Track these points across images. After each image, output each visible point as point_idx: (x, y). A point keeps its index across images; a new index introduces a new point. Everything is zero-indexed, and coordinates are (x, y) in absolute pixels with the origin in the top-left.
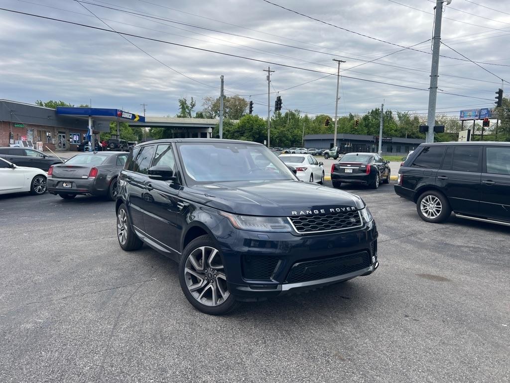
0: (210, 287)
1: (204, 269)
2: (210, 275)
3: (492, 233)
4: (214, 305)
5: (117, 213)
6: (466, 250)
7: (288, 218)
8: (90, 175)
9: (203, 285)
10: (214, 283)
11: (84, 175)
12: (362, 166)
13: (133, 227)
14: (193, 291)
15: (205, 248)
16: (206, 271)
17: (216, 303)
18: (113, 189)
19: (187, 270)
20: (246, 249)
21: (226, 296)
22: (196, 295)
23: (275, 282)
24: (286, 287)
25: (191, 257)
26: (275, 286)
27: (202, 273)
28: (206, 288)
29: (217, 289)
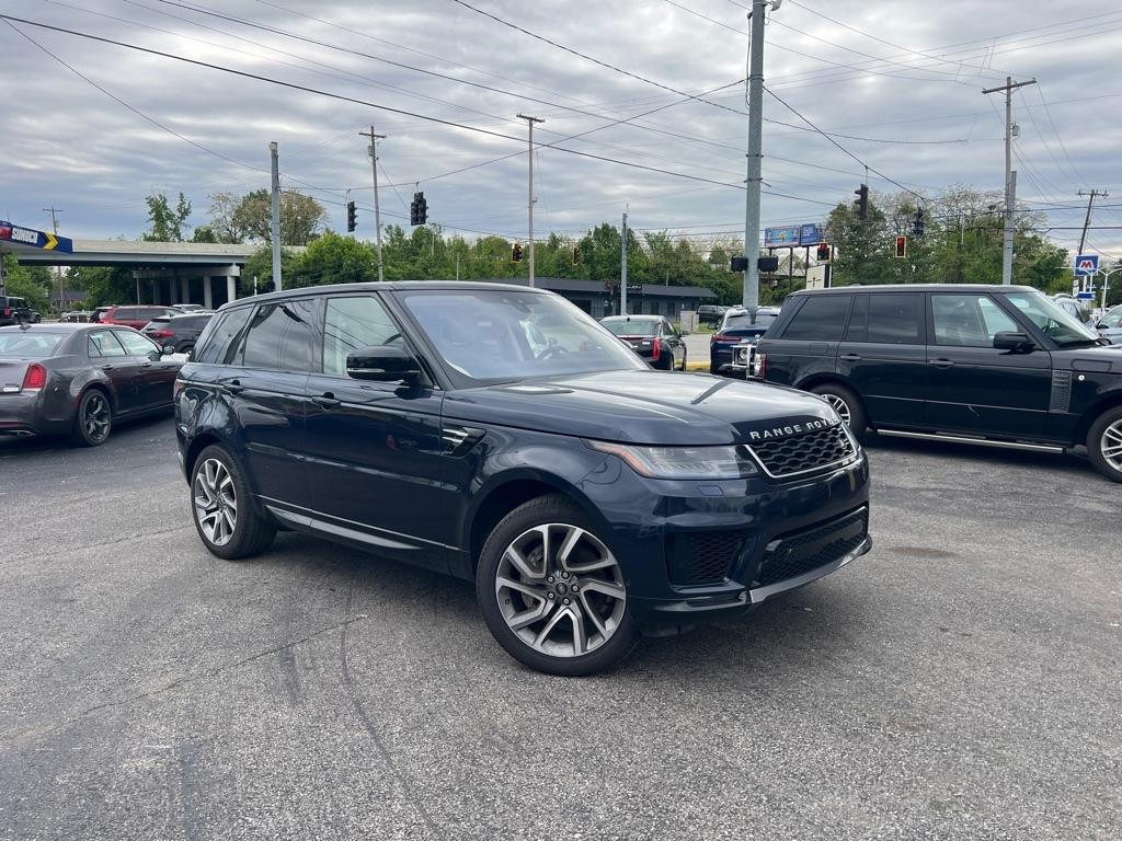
0: (567, 616)
1: (547, 576)
2: (561, 588)
3: (949, 460)
4: (579, 653)
5: (190, 470)
6: (931, 495)
7: (747, 446)
8: (28, 382)
9: (546, 613)
10: (574, 605)
11: (8, 385)
12: (644, 343)
13: (259, 500)
14: (520, 627)
15: (550, 529)
16: (551, 579)
17: (584, 648)
18: (87, 416)
19: (501, 582)
20: (661, 521)
21: (610, 627)
22: (526, 637)
23: (733, 586)
24: (757, 595)
25: (510, 549)
26: (735, 595)
27: (539, 586)
28: (556, 618)
29: (585, 616)
